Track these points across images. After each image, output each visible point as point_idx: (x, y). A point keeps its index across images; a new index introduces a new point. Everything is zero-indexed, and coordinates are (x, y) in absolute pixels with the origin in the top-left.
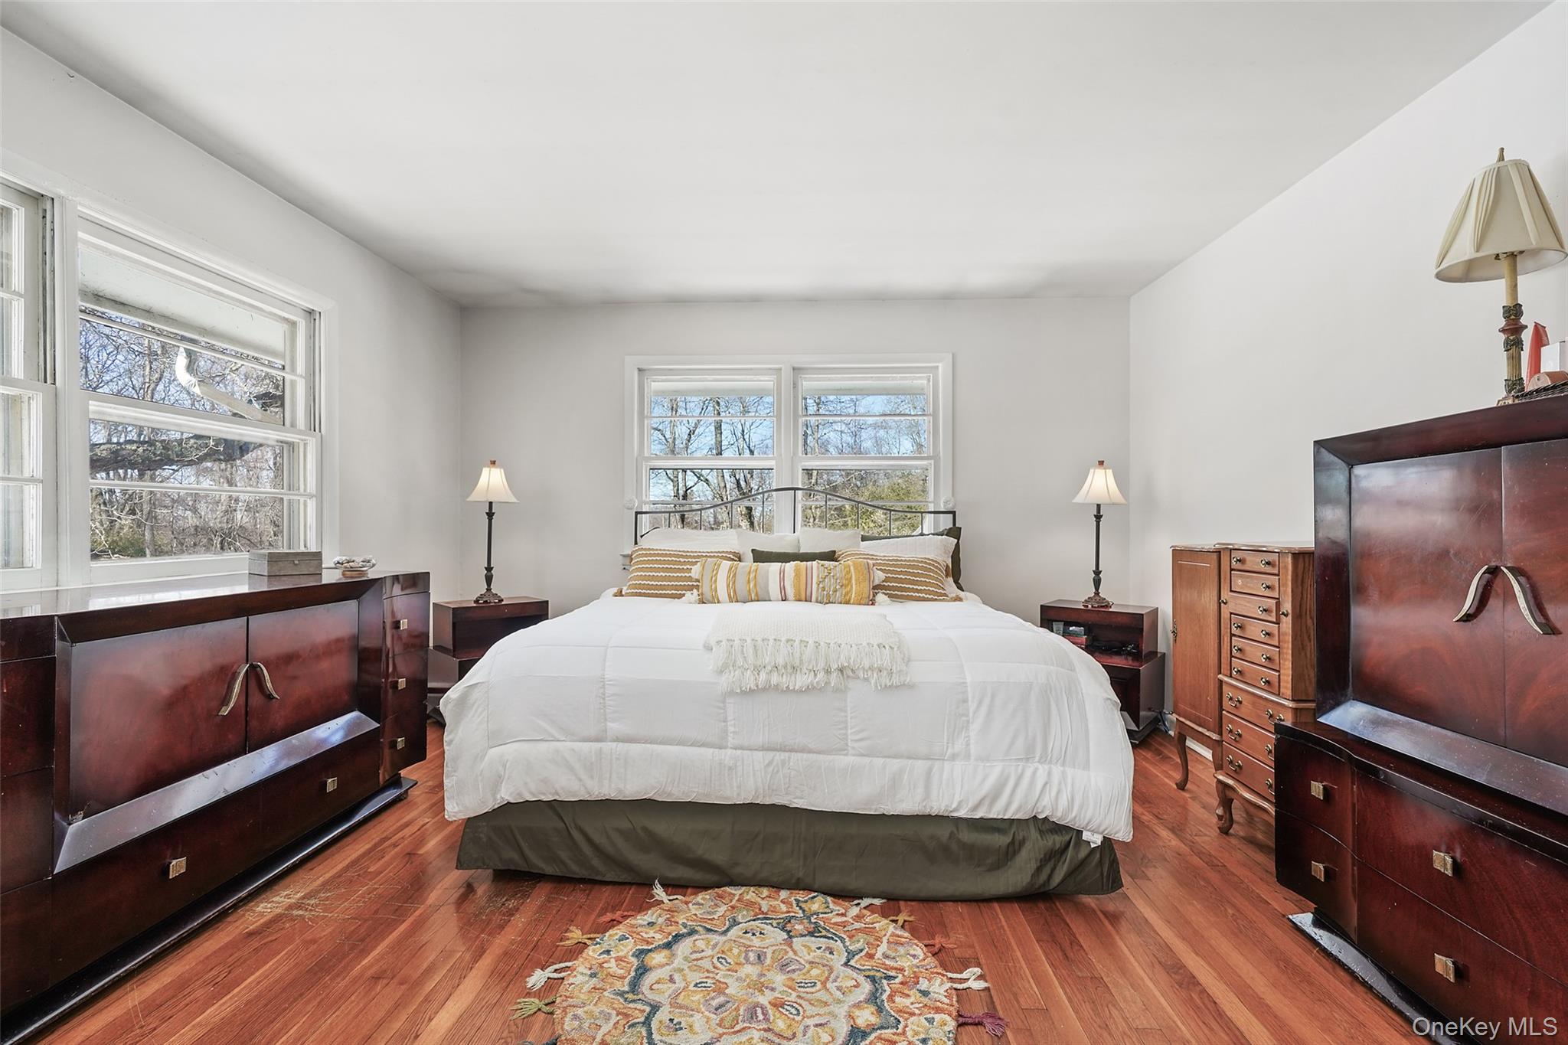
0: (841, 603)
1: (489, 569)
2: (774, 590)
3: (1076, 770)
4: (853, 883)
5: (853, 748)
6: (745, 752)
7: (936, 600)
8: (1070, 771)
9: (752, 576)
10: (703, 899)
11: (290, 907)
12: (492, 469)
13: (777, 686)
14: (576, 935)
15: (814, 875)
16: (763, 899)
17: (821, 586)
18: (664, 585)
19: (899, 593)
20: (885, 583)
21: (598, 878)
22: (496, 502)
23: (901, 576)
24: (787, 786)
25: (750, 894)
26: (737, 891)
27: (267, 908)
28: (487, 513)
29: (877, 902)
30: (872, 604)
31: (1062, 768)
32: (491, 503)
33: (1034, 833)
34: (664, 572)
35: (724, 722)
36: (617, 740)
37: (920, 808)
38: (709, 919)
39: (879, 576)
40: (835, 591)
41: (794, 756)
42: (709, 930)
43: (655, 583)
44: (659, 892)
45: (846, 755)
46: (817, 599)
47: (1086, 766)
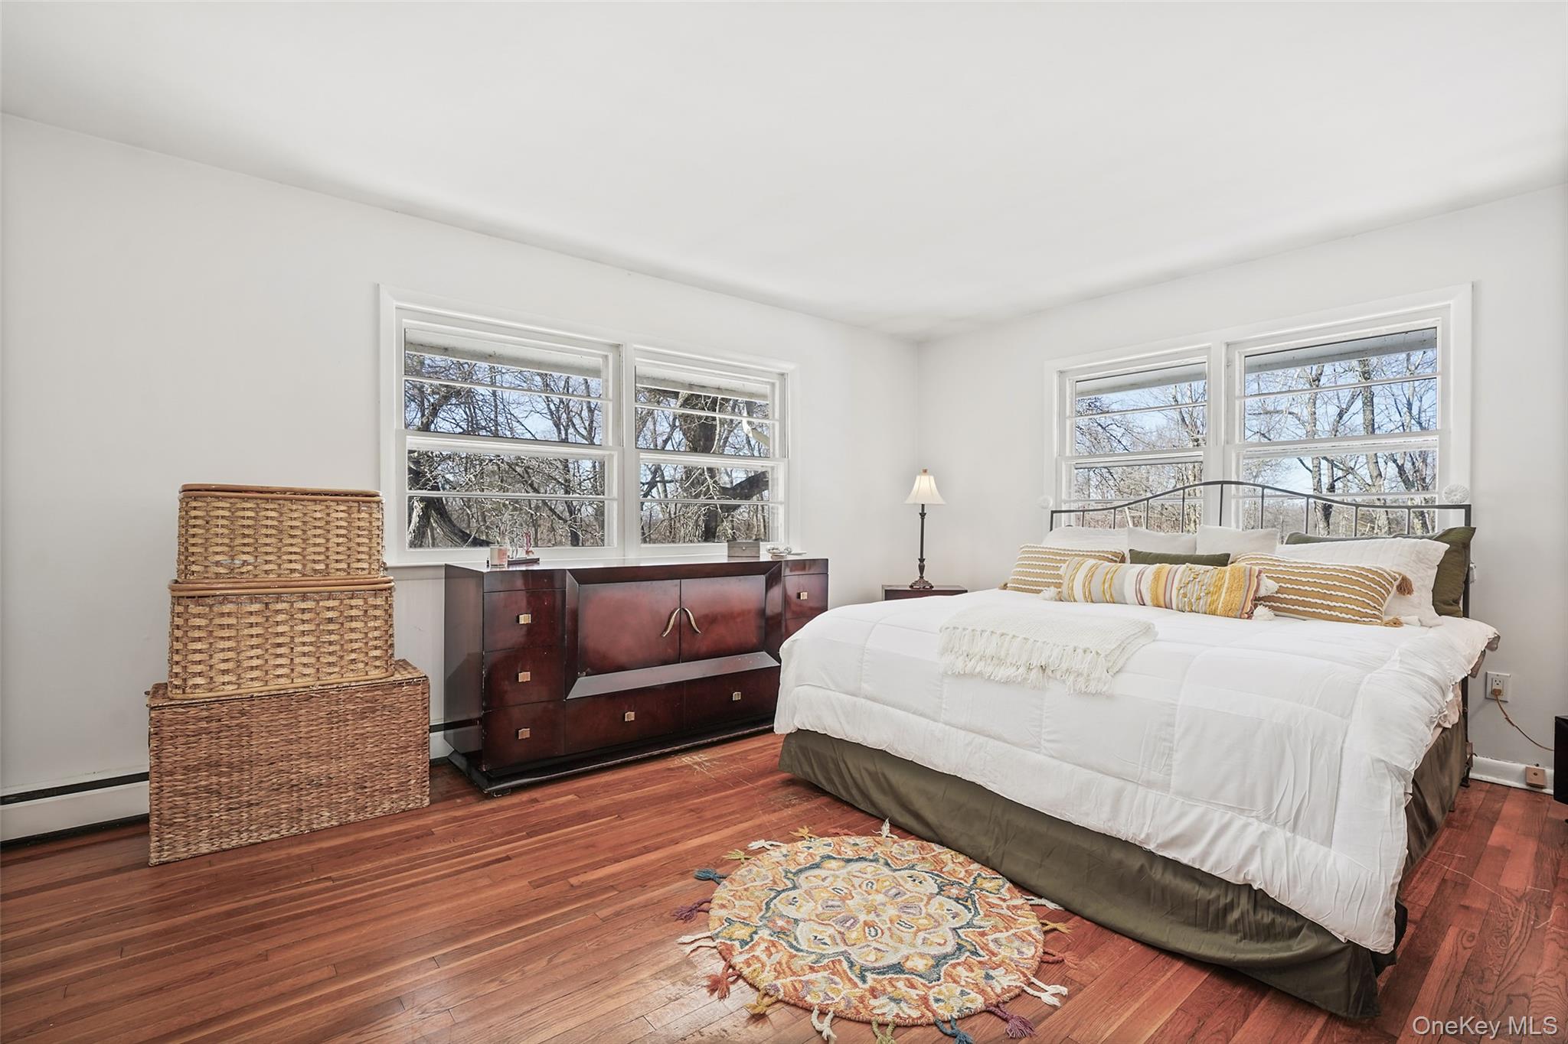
0: (1206, 613)
1: (922, 560)
2: (1130, 593)
3: (1311, 842)
4: (1034, 880)
5: (1045, 747)
6: (953, 729)
7: (1356, 621)
8: (1301, 840)
9: (1109, 576)
10: (909, 845)
11: (696, 763)
12: (922, 477)
13: (980, 673)
14: (804, 831)
15: (1003, 858)
16: (954, 862)
17: (1182, 591)
18: (1039, 581)
19: (1301, 608)
20: (1279, 595)
21: (856, 805)
22: (928, 504)
23: (1307, 588)
24: (982, 768)
25: (946, 855)
26: (937, 848)
27: (686, 759)
28: (920, 514)
29: (1051, 906)
30: (1248, 618)
31: (1289, 835)
32: (923, 505)
33: (1244, 903)
34: (1039, 569)
35: (939, 698)
36: (866, 697)
37: (1106, 827)
38: (896, 858)
39: (1269, 586)
40: (1199, 598)
41: (991, 742)
42: (887, 864)
43: (1030, 579)
44: (886, 828)
45: (1039, 753)
46: (1178, 607)
47: (1328, 840)
